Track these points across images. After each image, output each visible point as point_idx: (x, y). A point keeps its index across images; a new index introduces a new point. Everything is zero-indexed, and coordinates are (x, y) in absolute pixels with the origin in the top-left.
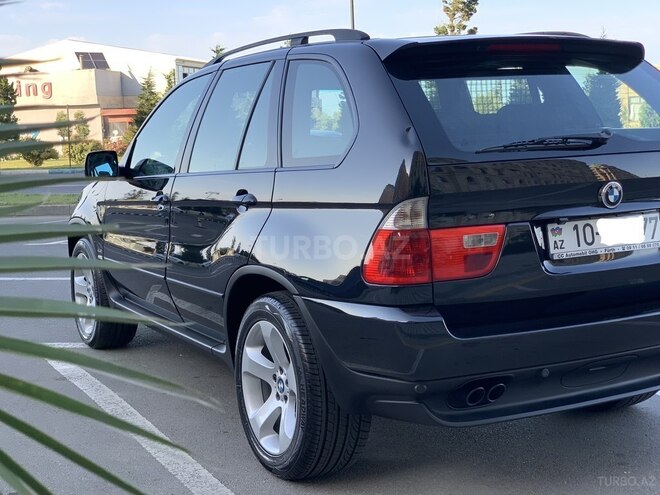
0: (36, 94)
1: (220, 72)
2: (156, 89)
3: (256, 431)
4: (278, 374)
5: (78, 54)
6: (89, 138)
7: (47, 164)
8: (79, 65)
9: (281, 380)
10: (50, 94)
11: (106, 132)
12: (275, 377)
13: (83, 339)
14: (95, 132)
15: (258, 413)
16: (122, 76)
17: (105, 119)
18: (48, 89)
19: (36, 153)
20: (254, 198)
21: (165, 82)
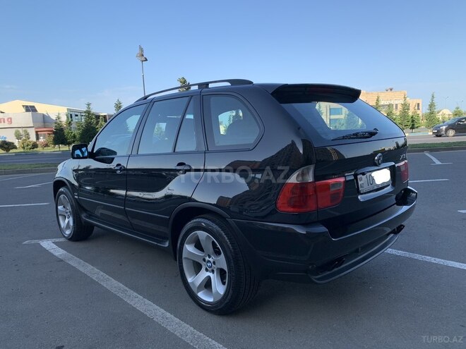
0: (4, 122)
1: (152, 103)
2: (62, 120)
3: (195, 290)
4: (207, 258)
5: (23, 106)
6: (30, 140)
7: (11, 151)
8: (24, 110)
9: (209, 261)
10: (11, 122)
11: (38, 138)
12: (204, 260)
13: (64, 237)
14: (33, 138)
15: (195, 280)
16: (44, 115)
17: (37, 132)
18: (10, 120)
19: (6, 146)
20: (190, 166)
21: (66, 117)
